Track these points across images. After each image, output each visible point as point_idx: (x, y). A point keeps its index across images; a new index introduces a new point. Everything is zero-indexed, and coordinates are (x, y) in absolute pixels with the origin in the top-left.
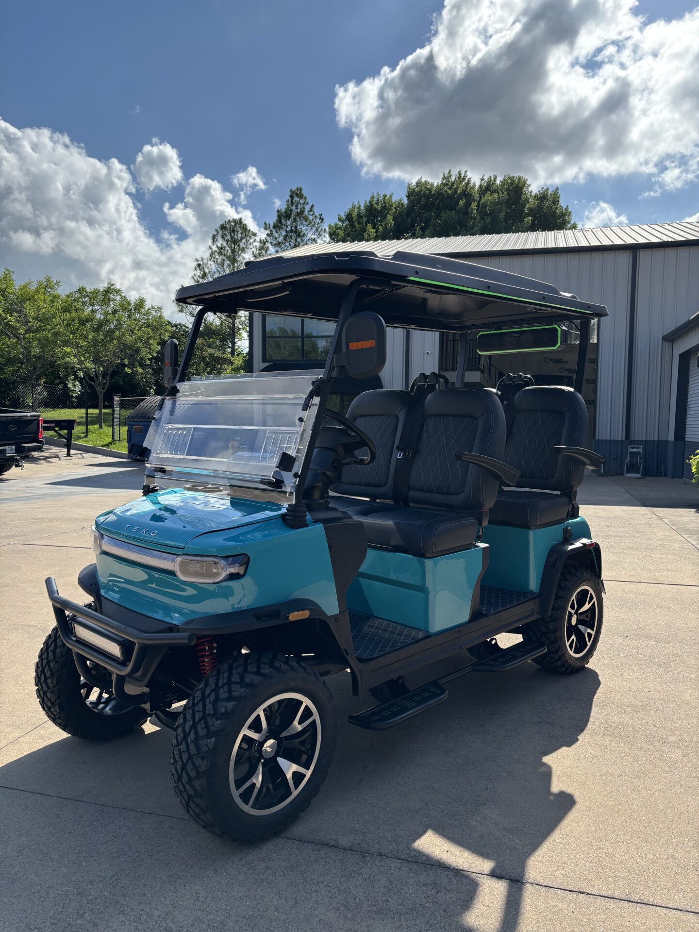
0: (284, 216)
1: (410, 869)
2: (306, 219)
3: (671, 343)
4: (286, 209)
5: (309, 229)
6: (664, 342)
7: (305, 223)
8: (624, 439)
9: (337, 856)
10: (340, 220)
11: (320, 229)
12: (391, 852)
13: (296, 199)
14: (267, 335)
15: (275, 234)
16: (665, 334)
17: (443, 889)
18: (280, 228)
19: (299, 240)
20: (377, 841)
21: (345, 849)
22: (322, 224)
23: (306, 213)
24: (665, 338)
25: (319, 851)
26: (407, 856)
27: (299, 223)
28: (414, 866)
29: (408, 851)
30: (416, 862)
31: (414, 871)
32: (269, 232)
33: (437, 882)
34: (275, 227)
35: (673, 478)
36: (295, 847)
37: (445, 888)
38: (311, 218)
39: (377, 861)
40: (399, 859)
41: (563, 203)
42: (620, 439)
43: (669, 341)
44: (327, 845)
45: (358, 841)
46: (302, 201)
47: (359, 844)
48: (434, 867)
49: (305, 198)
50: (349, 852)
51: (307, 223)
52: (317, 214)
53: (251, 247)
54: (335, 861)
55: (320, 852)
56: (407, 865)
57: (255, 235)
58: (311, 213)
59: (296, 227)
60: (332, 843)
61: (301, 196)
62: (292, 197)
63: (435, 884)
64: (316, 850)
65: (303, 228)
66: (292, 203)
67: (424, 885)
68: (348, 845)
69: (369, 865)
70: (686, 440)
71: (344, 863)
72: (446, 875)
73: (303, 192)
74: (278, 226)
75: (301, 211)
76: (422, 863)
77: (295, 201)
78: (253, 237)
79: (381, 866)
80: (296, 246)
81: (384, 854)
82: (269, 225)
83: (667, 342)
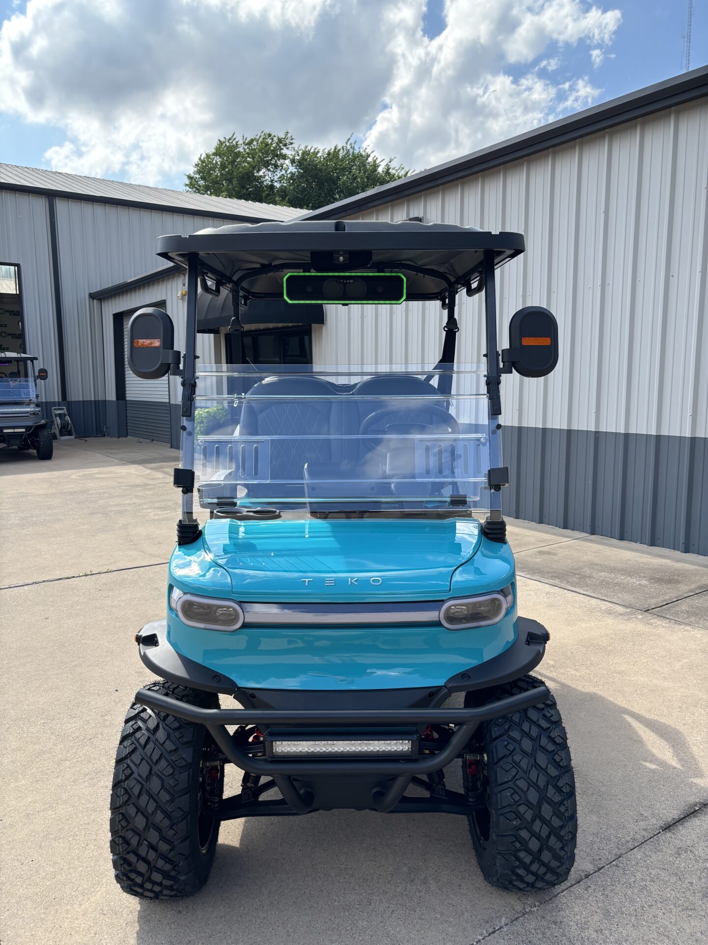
1: (651, 851)
3: (99, 302)
6: (91, 300)
8: (60, 400)
9: (606, 881)
12: (618, 848)
16: (92, 291)
21: (596, 871)
24: (92, 296)
26: (630, 843)
28: (647, 847)
29: (623, 839)
30: (642, 843)
31: (655, 850)
35: (119, 438)
37: (688, 847)
39: (628, 862)
40: (631, 849)
42: (57, 400)
43: (97, 299)
48: (656, 838)
50: (602, 870)
54: (612, 885)
63: (680, 848)
67: (678, 854)
69: (632, 869)
70: (127, 399)
71: (618, 881)
72: (671, 838)
76: (645, 841)
79: (637, 863)
81: (619, 854)
83: (95, 301)
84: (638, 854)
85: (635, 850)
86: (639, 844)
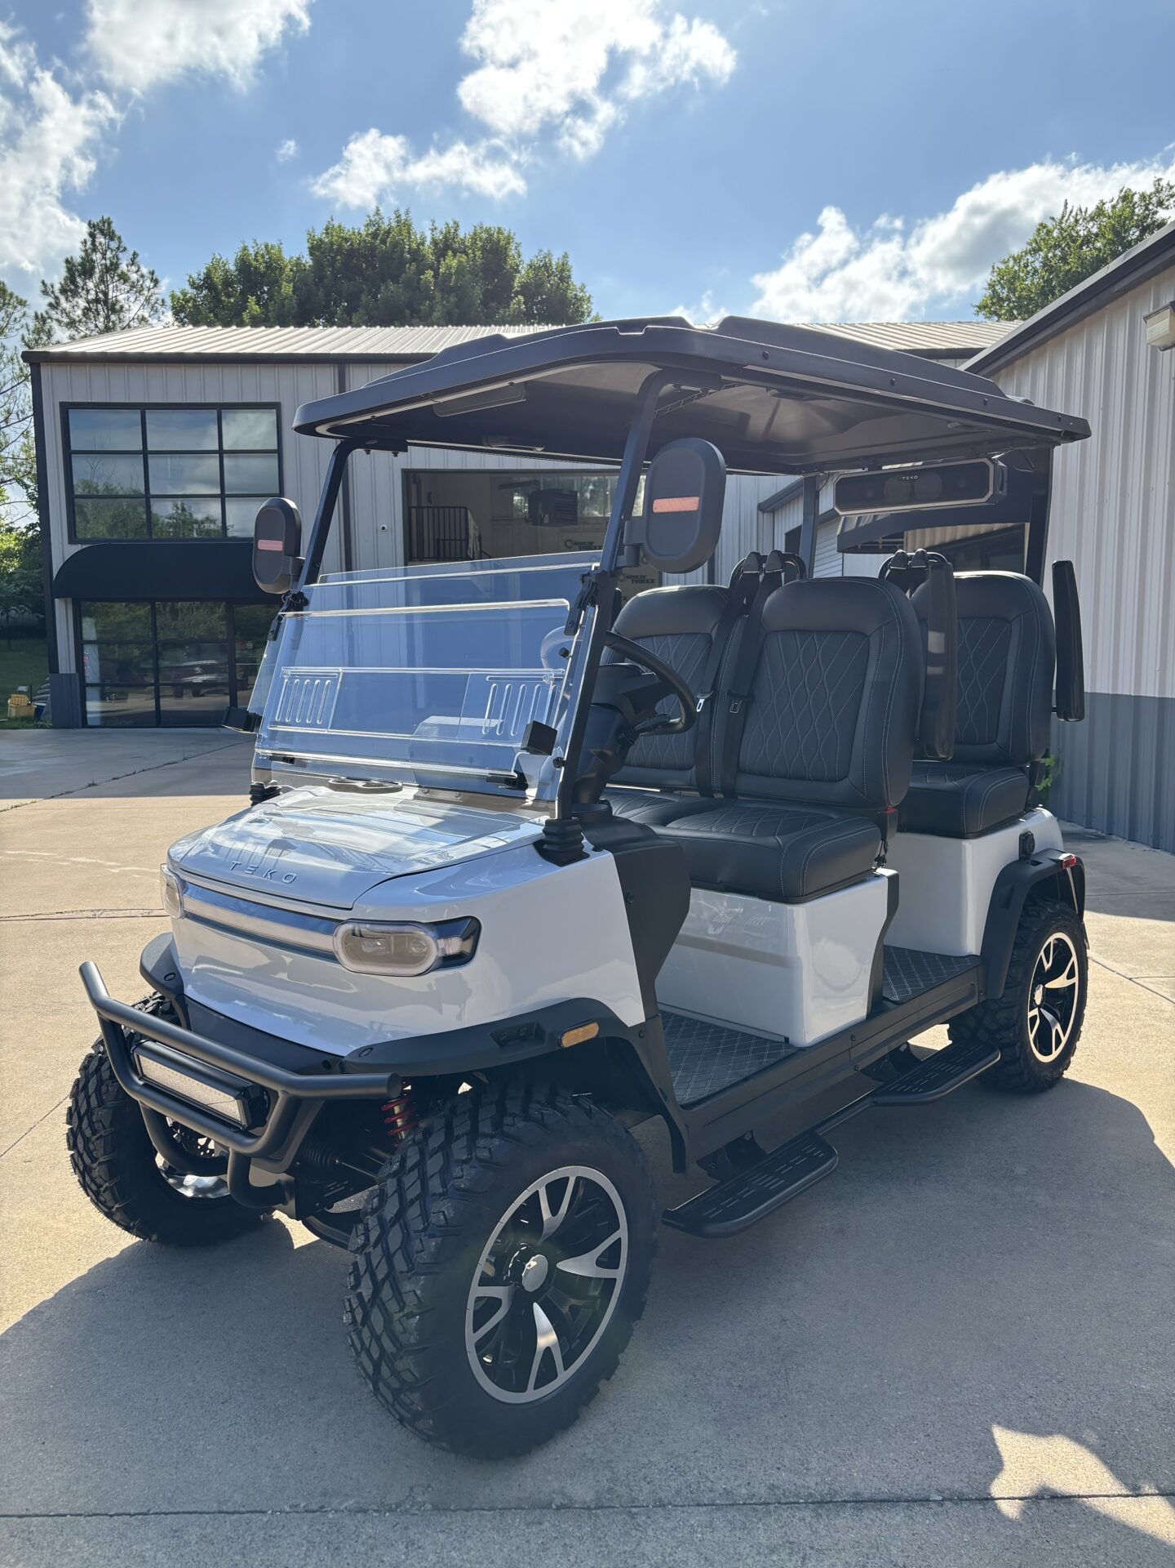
0: (78, 271)
1: (730, 1522)
2: (124, 278)
3: (771, 515)
4: (82, 258)
5: (132, 299)
6: (760, 513)
7: (123, 287)
9: (580, 1527)
10: (193, 285)
11: (153, 301)
12: (678, 1492)
13: (100, 239)
14: (78, 491)
15: (64, 304)
16: (761, 501)
17: (809, 1551)
18: (75, 294)
19: (113, 317)
20: (641, 1474)
21: (589, 1508)
22: (156, 290)
23: (123, 267)
24: (763, 508)
25: (541, 1523)
26: (712, 1495)
27: (111, 286)
28: (732, 1513)
29: (709, 1484)
30: (733, 1505)
31: (738, 1524)
32: (53, 301)
33: (791, 1539)
34: (63, 291)
36: (489, 1526)
37: (812, 1548)
38: (134, 277)
39: (661, 1520)
40: (698, 1505)
41: (576, 280)
43: (768, 512)
44: (549, 1506)
45: (606, 1484)
46: (113, 245)
47: (610, 1490)
48: (772, 1507)
49: (119, 238)
50: (599, 1511)
51: (127, 287)
52: (144, 270)
53: (18, 326)
54: (580, 1539)
55: (543, 1527)
56: (719, 1514)
57: (22, 303)
58: (134, 268)
59: (106, 294)
60: (558, 1500)
61: (111, 235)
62: (92, 235)
63: (791, 1543)
64: (533, 1523)
65: (119, 293)
66: (94, 249)
67: (772, 1551)
68: (590, 1497)
69: (651, 1533)
71: (600, 1538)
72: (800, 1520)
73: (114, 226)
74: (70, 288)
75: (112, 264)
76: (744, 1504)
77: (100, 244)
78: (19, 307)
79: (674, 1529)
80: (108, 330)
81: (666, 1501)
82: (52, 286)
83: (765, 514)
84: (698, 1517)
85: (704, 1509)
86: (727, 1502)
